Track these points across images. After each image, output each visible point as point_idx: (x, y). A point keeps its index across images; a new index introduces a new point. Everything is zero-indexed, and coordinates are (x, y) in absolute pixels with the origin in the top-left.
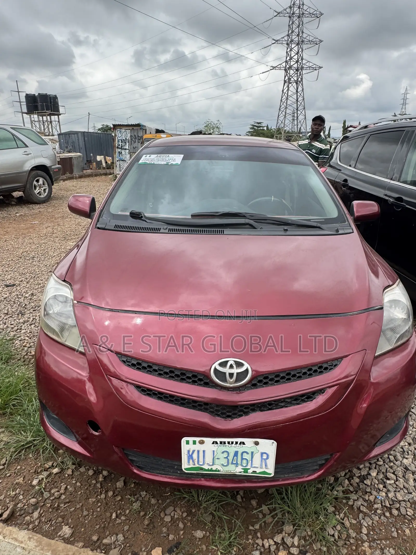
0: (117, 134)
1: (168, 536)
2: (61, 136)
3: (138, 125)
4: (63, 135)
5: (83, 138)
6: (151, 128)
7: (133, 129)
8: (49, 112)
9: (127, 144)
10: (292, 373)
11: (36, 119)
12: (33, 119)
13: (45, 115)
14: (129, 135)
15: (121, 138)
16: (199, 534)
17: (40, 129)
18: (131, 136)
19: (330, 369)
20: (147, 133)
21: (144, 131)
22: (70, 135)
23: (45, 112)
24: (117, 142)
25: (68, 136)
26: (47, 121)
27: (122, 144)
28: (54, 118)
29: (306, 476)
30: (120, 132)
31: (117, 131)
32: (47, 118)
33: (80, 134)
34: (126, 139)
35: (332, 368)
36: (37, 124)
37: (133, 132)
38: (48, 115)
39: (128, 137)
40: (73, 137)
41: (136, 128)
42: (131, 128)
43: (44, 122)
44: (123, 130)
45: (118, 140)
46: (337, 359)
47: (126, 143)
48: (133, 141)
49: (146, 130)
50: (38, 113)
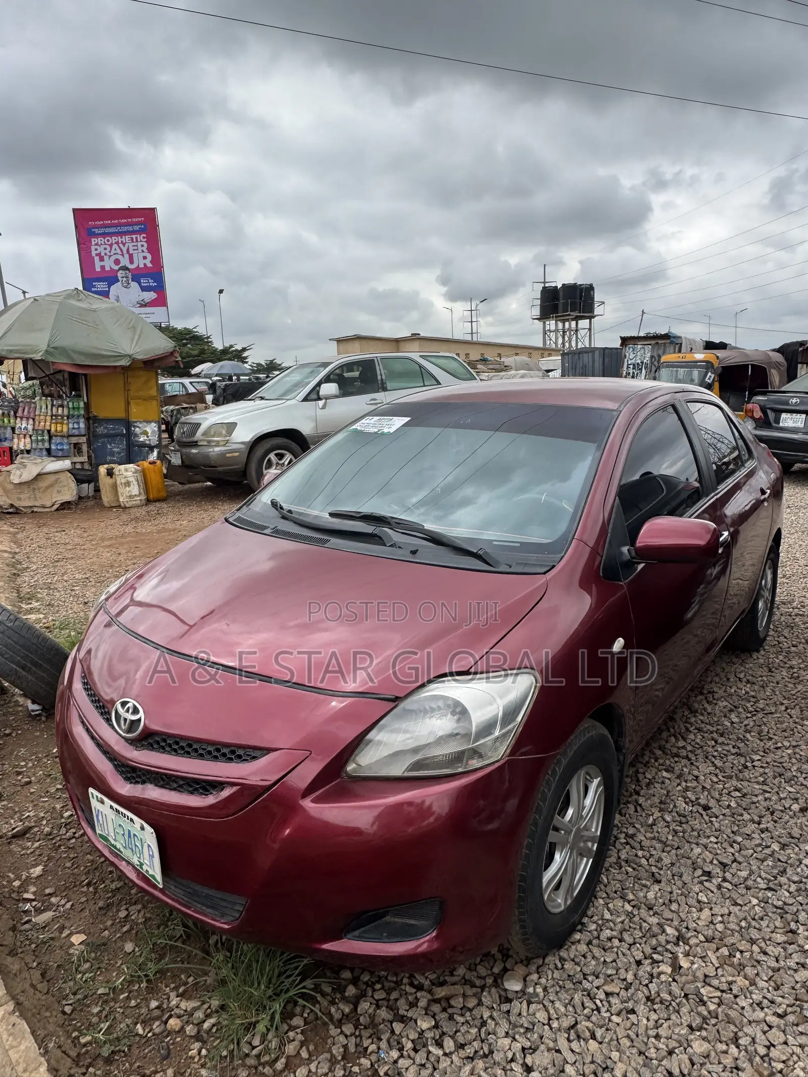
0: (627, 355)
1: (105, 930)
2: (566, 357)
3: (667, 336)
4: (570, 356)
5: (601, 360)
6: (694, 341)
7: (657, 343)
8: (576, 314)
9: (644, 371)
10: (195, 746)
11: (553, 328)
12: (547, 328)
13: (568, 320)
14: (649, 355)
15: (633, 361)
16: (129, 947)
17: (556, 343)
18: (652, 357)
19: (245, 760)
20: (683, 350)
21: (677, 347)
22: (581, 355)
23: (569, 315)
24: (625, 369)
25: (577, 357)
26: (570, 329)
27: (633, 373)
28: (583, 323)
29: (222, 921)
30: (633, 350)
31: (627, 348)
32: (570, 325)
33: (597, 353)
34: (642, 363)
35: (247, 760)
36: (553, 335)
37: (656, 348)
38: (573, 320)
39: (647, 360)
40: (586, 358)
41: (663, 342)
42: (653, 342)
43: (564, 332)
44: (639, 346)
45: (628, 365)
46: (255, 748)
47: (641, 369)
48: (653, 367)
49: (681, 344)
50: (556, 317)
